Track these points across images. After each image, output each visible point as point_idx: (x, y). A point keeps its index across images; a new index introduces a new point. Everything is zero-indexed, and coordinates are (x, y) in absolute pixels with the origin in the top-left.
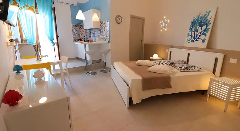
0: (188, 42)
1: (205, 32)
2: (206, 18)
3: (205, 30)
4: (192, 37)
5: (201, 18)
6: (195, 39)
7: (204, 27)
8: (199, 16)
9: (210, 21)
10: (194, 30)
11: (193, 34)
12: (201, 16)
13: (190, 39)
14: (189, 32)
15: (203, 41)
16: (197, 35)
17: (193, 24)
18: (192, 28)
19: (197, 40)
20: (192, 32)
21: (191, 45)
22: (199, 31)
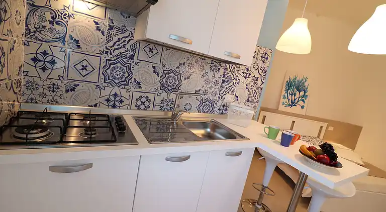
0: (285, 105)
1: (304, 98)
2: (303, 83)
3: (303, 96)
4: (289, 100)
5: (298, 81)
6: (293, 104)
7: (302, 93)
8: (296, 79)
9: (307, 88)
10: (291, 93)
11: (290, 97)
12: (298, 78)
13: (286, 102)
14: (284, 93)
15: (303, 107)
16: (295, 100)
17: (289, 85)
18: (288, 90)
19: (295, 105)
20: (289, 95)
21: (289, 109)
22: (297, 96)
